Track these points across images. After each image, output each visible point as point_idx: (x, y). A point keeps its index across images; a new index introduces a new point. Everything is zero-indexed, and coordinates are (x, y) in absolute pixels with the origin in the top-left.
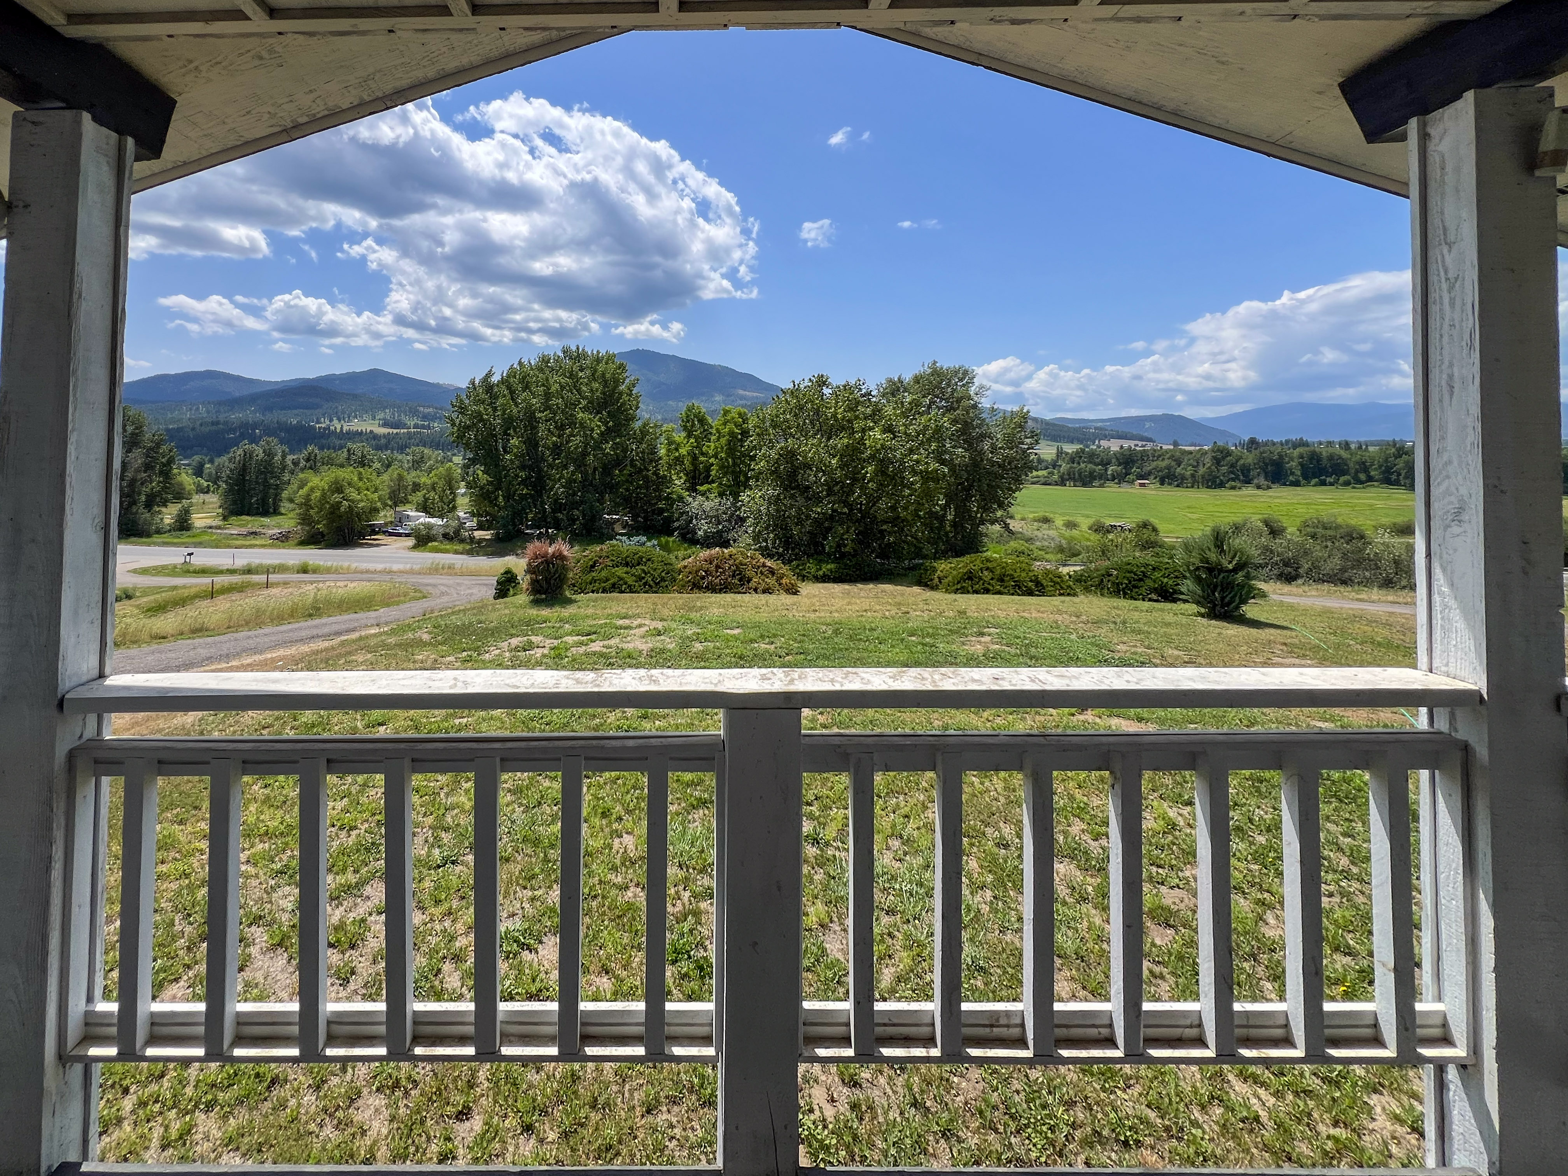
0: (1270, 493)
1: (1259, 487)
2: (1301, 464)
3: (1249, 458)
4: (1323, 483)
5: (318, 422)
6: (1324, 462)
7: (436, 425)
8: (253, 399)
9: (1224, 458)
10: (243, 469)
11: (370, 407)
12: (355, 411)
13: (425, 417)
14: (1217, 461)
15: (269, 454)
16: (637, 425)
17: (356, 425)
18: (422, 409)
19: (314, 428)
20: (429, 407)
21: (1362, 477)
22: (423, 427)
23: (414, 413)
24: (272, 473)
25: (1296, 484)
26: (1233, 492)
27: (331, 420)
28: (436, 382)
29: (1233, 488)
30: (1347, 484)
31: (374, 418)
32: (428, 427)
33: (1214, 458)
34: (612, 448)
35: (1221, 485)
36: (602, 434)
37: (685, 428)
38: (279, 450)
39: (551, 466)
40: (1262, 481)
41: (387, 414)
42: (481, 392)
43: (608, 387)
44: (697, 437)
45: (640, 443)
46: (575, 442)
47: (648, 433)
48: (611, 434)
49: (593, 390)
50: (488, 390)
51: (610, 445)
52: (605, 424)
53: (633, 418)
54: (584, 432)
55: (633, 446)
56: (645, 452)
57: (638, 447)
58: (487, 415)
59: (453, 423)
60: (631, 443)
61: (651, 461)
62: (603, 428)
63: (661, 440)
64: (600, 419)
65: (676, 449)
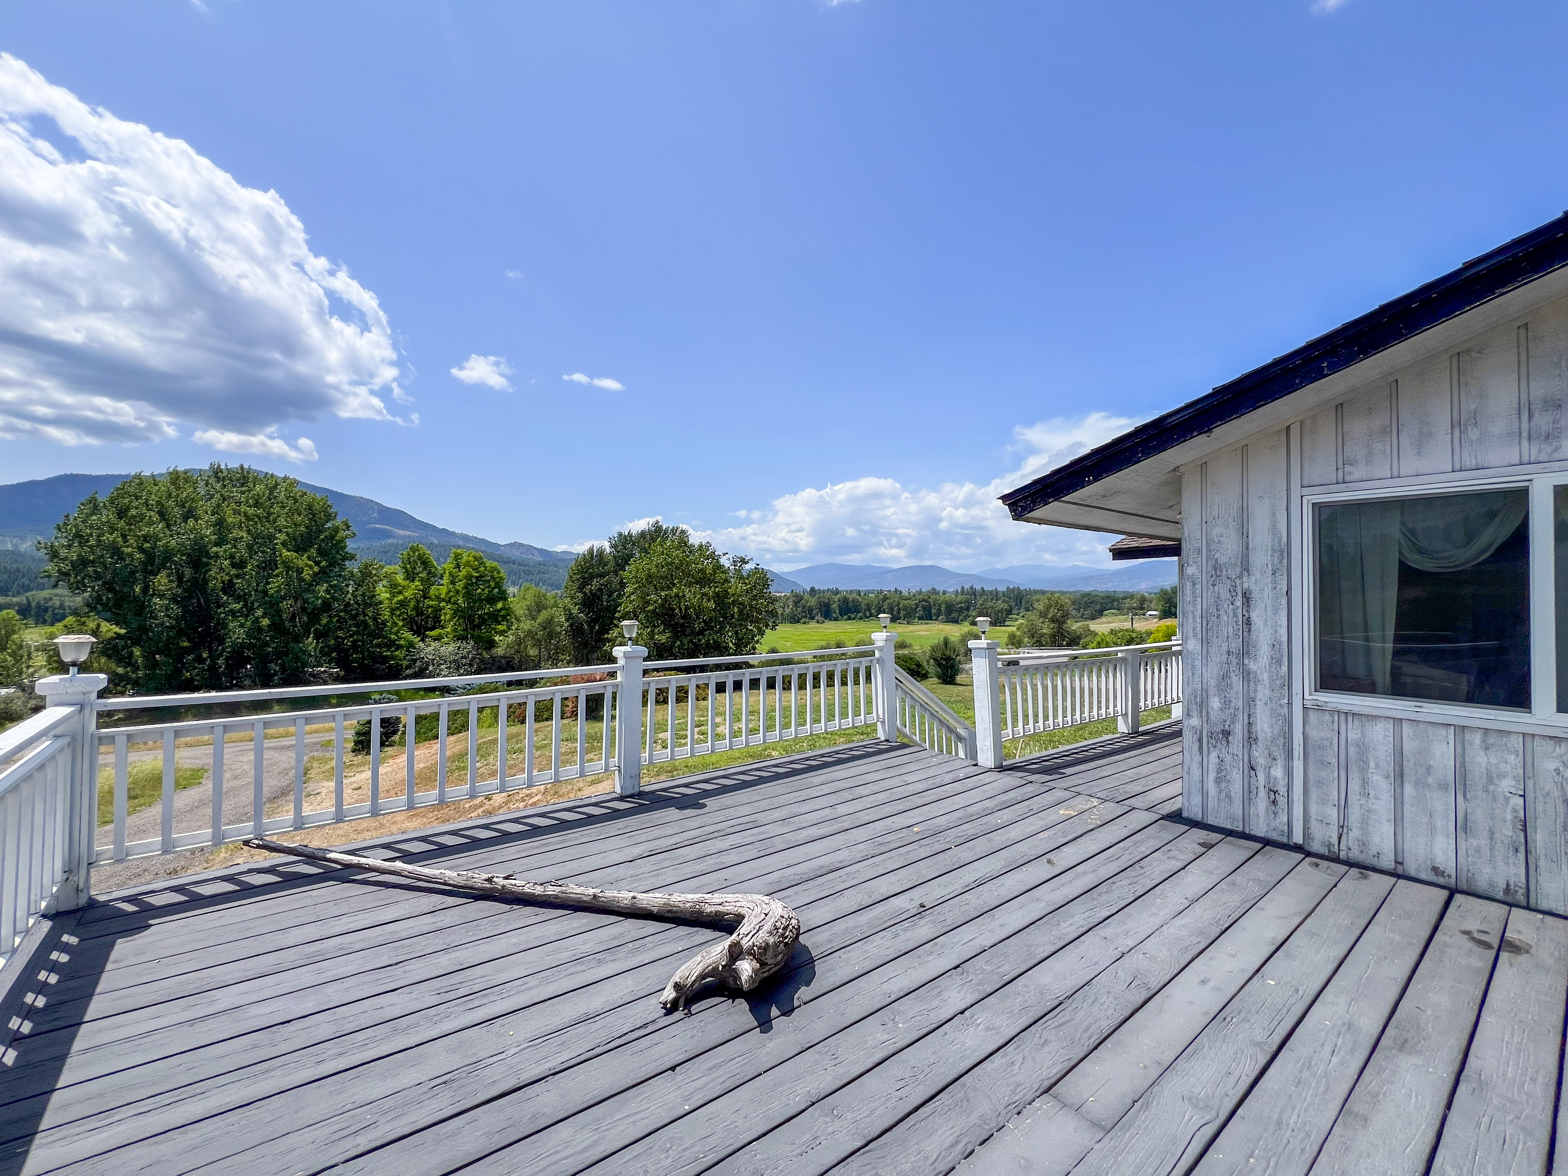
0: (824, 625)
1: (818, 622)
2: (839, 605)
3: (813, 602)
4: (849, 619)
6: (850, 604)
9: (799, 602)
14: (796, 604)
16: (353, 567)
21: (868, 613)
25: (836, 619)
26: (804, 626)
29: (805, 623)
30: (861, 619)
33: (794, 601)
34: (327, 591)
35: (798, 621)
36: (315, 574)
37: (406, 570)
40: (818, 617)
42: (108, 515)
43: (316, 521)
44: (422, 580)
45: (359, 585)
46: (275, 585)
47: (370, 575)
48: (323, 575)
49: (295, 524)
50: (122, 513)
51: (324, 588)
52: (317, 563)
53: (352, 557)
54: (287, 572)
55: (350, 589)
56: (363, 595)
57: (356, 590)
58: (127, 547)
59: (54, 554)
60: (347, 586)
61: (371, 605)
62: (316, 569)
63: (384, 582)
64: (309, 558)
65: (400, 592)
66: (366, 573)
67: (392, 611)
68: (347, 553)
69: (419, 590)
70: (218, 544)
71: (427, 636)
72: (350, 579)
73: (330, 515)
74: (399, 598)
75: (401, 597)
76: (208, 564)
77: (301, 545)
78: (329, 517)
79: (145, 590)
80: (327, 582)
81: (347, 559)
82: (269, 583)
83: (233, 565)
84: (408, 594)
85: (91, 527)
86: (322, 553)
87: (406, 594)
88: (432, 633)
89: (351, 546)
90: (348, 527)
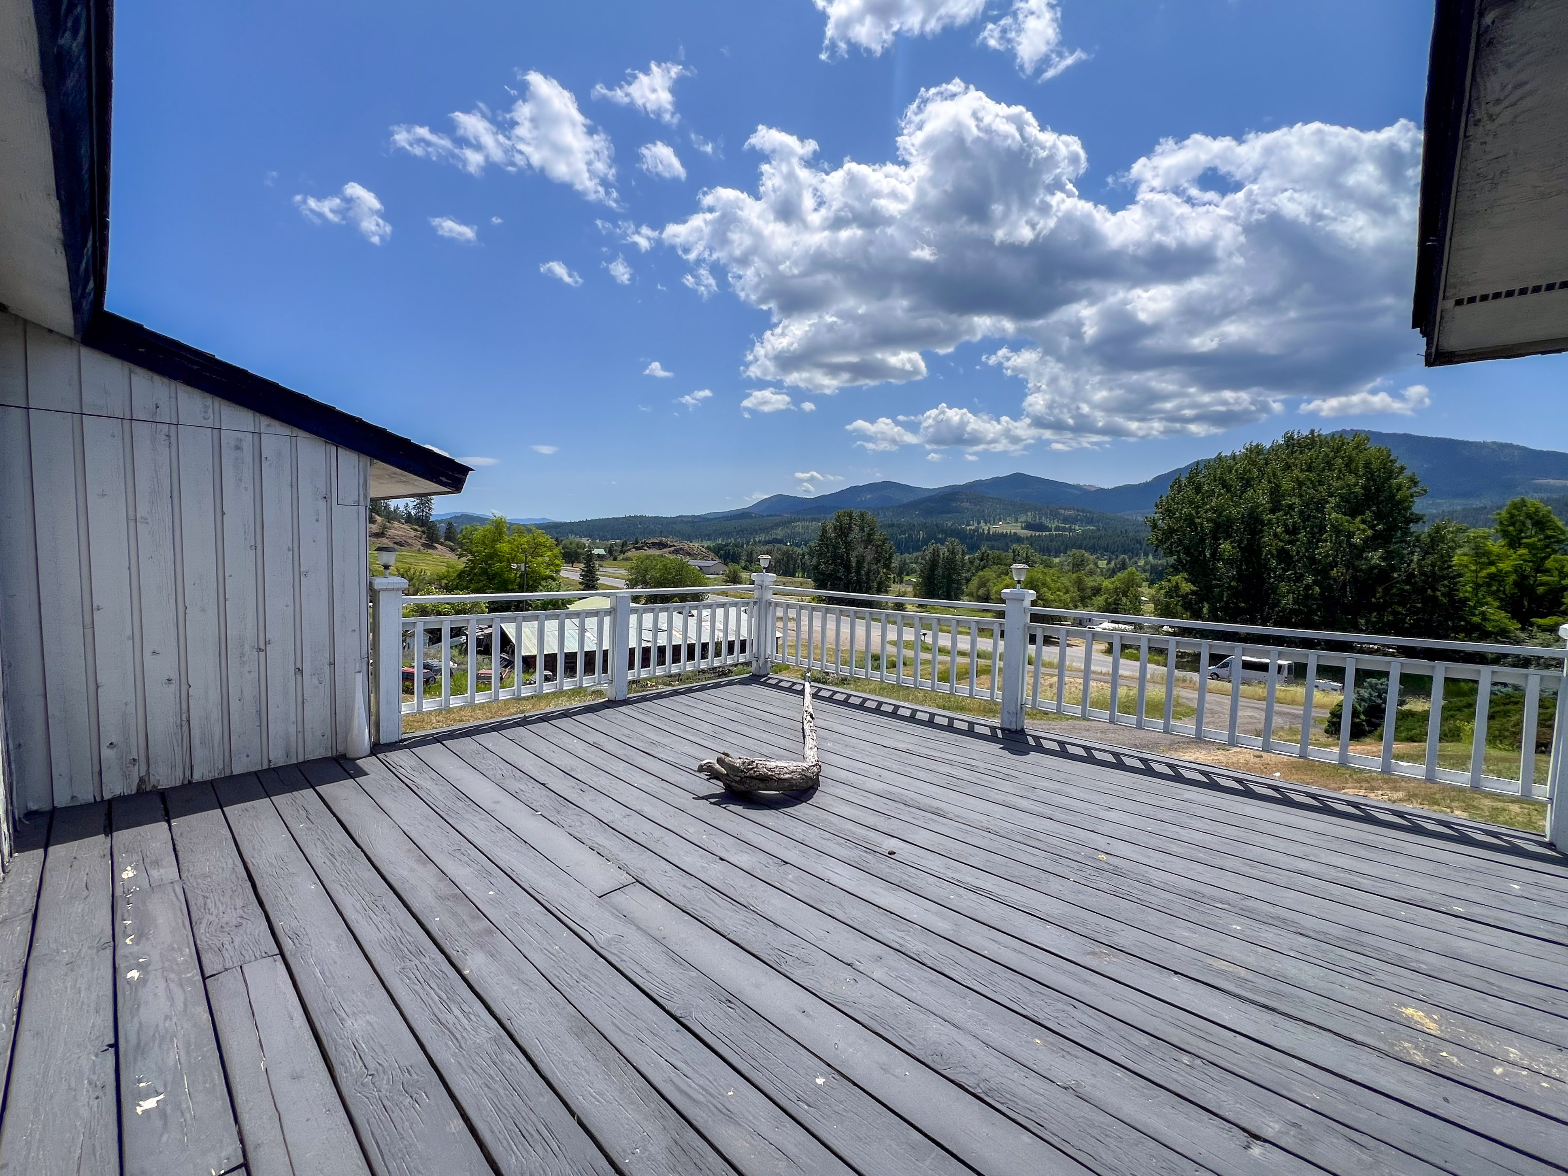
5: (968, 525)
7: (1077, 527)
8: (915, 505)
10: (933, 564)
11: (1012, 510)
12: (1000, 514)
13: (1066, 520)
15: (953, 552)
16: (1422, 530)
17: (1000, 527)
18: (1062, 511)
19: (964, 530)
20: (1070, 509)
22: (1064, 529)
23: (1055, 515)
24: (954, 569)
27: (979, 523)
28: (1076, 483)
31: (1016, 521)
32: (1070, 530)
34: (1382, 558)
36: (1367, 539)
37: (1505, 534)
38: (959, 548)
39: (1281, 578)
41: (1029, 517)
42: (1190, 491)
43: (1375, 481)
44: (1531, 547)
45: (1427, 553)
46: (1325, 549)
47: (1443, 539)
48: (1378, 540)
49: (1348, 485)
50: (1198, 489)
51: (1379, 554)
52: (1372, 527)
53: (1418, 519)
54: (1337, 537)
55: (1415, 558)
56: (1433, 565)
57: (1424, 559)
58: (1199, 518)
59: (1155, 526)
60: (1412, 553)
61: (1444, 577)
62: (1370, 532)
63: (1465, 550)
64: (1363, 522)
65: (1492, 563)
66: (1436, 538)
67: (1477, 587)
68: (1412, 514)
69: (1525, 561)
70: (1273, 511)
71: (1532, 625)
72: (1414, 546)
73: (1392, 472)
74: (1488, 571)
75: (1493, 569)
76: (1262, 531)
77: (1353, 508)
78: (1390, 475)
79: (1213, 555)
80: (1383, 547)
81: (1411, 521)
82: (1317, 548)
83: (1287, 531)
84: (1505, 566)
85: (1178, 503)
86: (1378, 516)
87: (1501, 565)
88: (1541, 621)
89: (1419, 506)
90: (1416, 484)
